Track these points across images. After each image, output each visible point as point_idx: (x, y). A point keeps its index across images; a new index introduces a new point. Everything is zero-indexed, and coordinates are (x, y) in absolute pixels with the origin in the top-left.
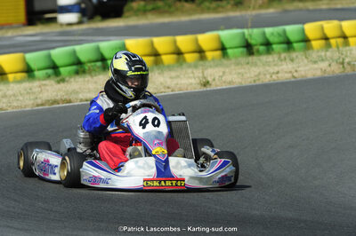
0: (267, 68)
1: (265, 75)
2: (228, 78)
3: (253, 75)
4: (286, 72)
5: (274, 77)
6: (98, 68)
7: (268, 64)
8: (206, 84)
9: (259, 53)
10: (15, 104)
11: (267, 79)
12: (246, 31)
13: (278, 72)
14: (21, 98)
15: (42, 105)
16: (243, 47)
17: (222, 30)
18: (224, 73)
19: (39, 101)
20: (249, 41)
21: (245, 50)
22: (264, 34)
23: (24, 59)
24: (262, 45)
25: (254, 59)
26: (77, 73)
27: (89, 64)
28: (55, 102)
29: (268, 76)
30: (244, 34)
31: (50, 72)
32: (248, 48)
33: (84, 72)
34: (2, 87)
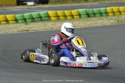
0: (94, 22)
2: (80, 25)
3: (89, 24)
4: (100, 23)
5: (96, 25)
6: (39, 20)
7: (94, 20)
9: (91, 17)
10: (11, 31)
11: (93, 25)
12: (87, 9)
13: (97, 23)
14: (13, 29)
15: (20, 31)
16: (86, 15)
17: (80, 9)
18: (79, 23)
19: (19, 30)
20: (88, 13)
22: (93, 11)
23: (15, 17)
24: (92, 14)
25: (90, 19)
26: (32, 21)
27: (36, 19)
28: (24, 31)
29: (94, 24)
30: (86, 10)
31: (23, 21)
32: (88, 15)
33: (35, 21)
34: (7, 25)
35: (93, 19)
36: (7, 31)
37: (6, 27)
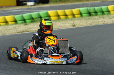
0: (95, 20)
1: (94, 23)
2: (81, 24)
3: (90, 23)
4: (101, 22)
5: (97, 23)
6: (39, 20)
7: (95, 19)
8: (74, 26)
9: (93, 15)
10: (10, 32)
11: (94, 24)
12: (88, 8)
13: (98, 22)
14: (12, 30)
15: (19, 32)
16: (88, 13)
18: (80, 22)
19: (18, 31)
20: (90, 11)
21: (88, 14)
22: (95, 9)
23: (14, 17)
24: (94, 13)
25: (91, 17)
26: (32, 22)
27: (36, 19)
28: (23, 31)
29: (95, 23)
31: (23, 21)
32: (90, 14)
33: (34, 22)
34: (6, 27)
35: (94, 17)
36: (6, 33)
37: (5, 29)
